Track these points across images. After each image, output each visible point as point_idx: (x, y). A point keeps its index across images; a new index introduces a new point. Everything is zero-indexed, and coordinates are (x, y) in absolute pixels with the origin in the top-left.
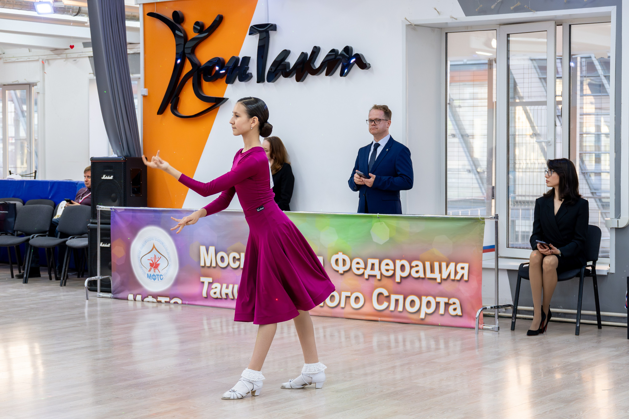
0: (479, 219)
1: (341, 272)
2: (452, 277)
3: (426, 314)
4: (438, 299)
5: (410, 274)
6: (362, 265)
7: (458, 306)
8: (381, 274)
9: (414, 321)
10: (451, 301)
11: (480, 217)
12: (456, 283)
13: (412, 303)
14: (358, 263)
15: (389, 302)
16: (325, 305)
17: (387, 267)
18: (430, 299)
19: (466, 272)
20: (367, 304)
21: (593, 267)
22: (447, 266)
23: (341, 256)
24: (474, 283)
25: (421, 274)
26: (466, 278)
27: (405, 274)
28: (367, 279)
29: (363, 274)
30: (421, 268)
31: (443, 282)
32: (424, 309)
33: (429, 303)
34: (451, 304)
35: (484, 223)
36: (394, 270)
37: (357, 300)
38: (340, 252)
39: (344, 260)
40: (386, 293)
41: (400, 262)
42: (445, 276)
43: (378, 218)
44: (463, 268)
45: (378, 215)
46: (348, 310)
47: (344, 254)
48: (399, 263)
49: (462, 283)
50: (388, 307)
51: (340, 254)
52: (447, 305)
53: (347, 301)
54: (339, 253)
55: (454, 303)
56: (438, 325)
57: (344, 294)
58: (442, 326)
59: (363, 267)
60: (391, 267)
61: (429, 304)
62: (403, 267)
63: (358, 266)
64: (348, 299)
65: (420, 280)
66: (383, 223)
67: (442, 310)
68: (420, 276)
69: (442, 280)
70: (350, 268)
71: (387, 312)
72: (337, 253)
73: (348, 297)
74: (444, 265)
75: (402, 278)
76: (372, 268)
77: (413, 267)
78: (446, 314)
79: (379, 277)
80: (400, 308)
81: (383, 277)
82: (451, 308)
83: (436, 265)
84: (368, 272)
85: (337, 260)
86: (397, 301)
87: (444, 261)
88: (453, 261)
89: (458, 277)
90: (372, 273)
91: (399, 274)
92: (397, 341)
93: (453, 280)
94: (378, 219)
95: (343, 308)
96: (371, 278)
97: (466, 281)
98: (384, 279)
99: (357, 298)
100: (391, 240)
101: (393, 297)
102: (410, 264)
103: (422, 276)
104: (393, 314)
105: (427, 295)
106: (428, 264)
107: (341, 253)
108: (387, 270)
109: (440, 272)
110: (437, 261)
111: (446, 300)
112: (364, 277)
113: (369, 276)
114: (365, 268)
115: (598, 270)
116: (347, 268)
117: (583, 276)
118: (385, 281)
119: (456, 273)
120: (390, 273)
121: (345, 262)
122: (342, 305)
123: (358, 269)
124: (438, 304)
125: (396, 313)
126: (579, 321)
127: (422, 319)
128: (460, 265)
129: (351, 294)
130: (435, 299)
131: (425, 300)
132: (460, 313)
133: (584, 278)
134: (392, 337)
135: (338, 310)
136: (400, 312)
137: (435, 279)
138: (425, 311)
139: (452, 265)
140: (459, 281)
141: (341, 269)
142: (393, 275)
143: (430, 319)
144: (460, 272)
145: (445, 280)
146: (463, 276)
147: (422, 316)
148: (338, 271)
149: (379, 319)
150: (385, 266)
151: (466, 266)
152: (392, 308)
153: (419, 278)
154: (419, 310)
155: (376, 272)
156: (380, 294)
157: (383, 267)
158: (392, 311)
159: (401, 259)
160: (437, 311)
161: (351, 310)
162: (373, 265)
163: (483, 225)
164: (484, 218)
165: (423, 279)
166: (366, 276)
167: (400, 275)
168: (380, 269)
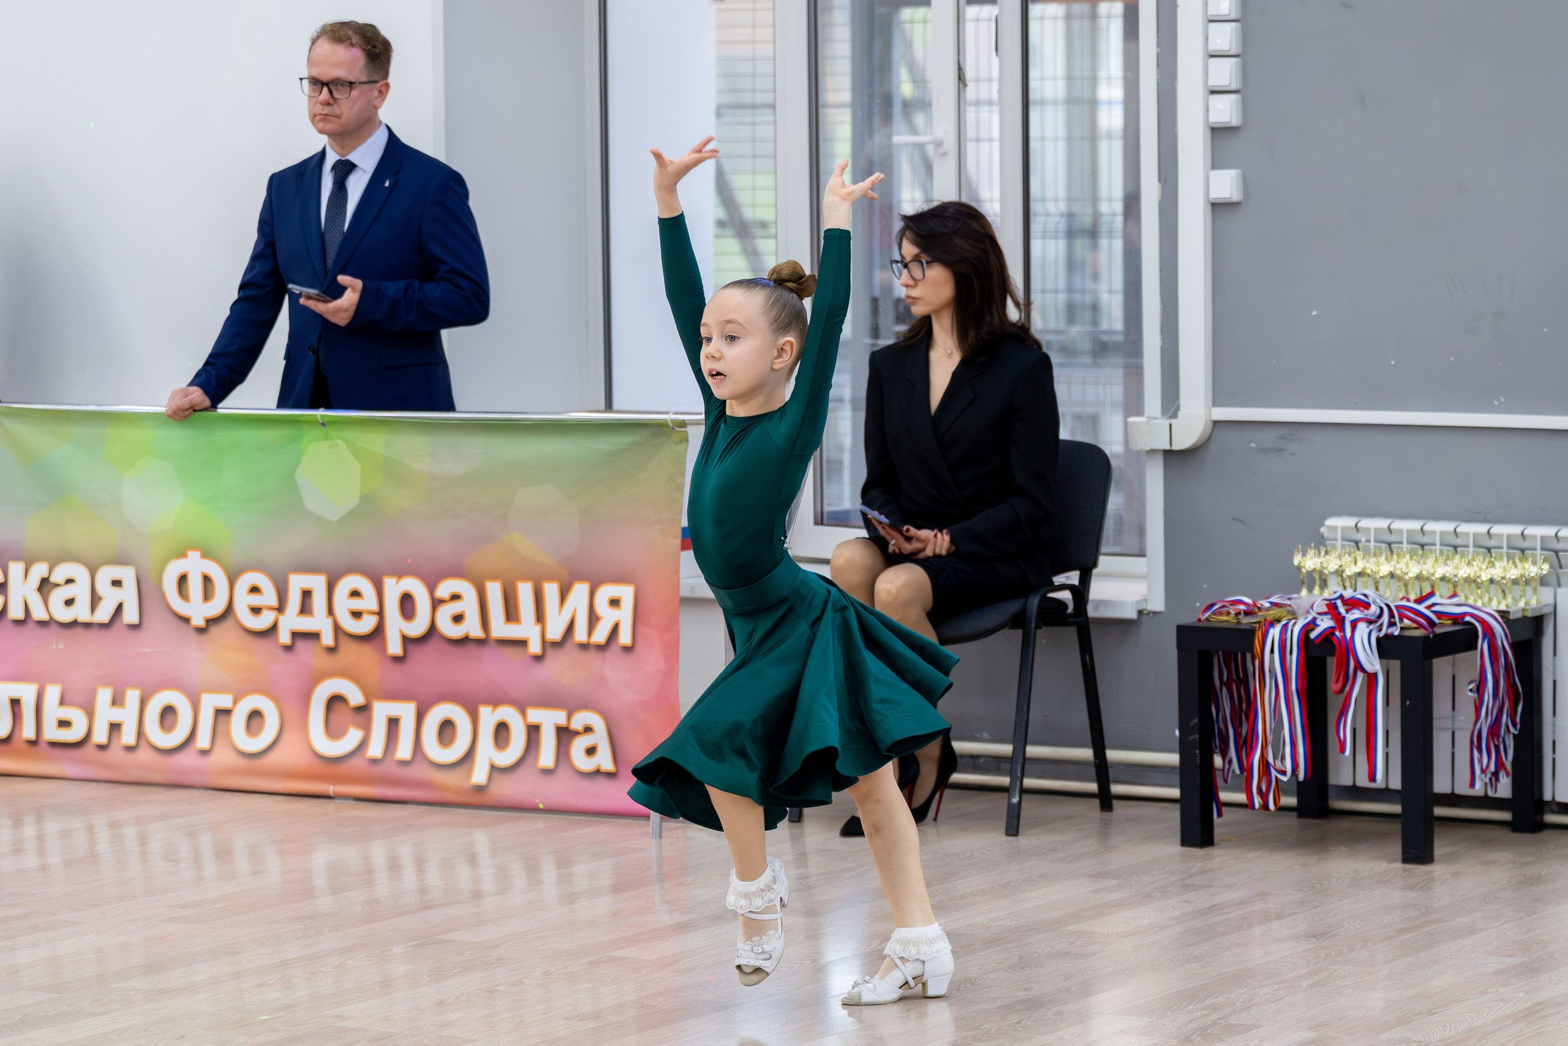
0: (668, 426)
1: (198, 621)
2: (580, 634)
3: (494, 769)
4: (535, 715)
5: (433, 628)
6: (269, 597)
7: (600, 737)
8: (337, 629)
9: (450, 797)
10: (579, 720)
11: (672, 420)
12: (592, 656)
13: (447, 728)
14: (255, 590)
15: (367, 727)
16: (143, 743)
17: (357, 604)
18: (508, 713)
19: (625, 616)
20: (289, 738)
21: (1080, 593)
22: (563, 596)
23: (195, 565)
24: (651, 658)
25: (472, 627)
26: (625, 637)
27: (417, 627)
28: (288, 648)
29: (273, 629)
30: (469, 605)
31: (550, 652)
32: (487, 753)
33: (502, 729)
34: (576, 733)
35: (686, 440)
36: (380, 613)
37: (255, 722)
38: (194, 548)
39: (207, 580)
40: (355, 697)
41: (397, 582)
42: (555, 632)
43: (323, 424)
44: (615, 603)
45: (321, 413)
46: (222, 757)
47: (205, 555)
48: (393, 589)
49: (613, 652)
50: (363, 745)
51: (194, 556)
52: (565, 734)
53: (221, 728)
54: (190, 554)
55: (588, 730)
56: (535, 809)
57: (210, 702)
58: (549, 810)
59: (274, 603)
60: (369, 602)
61: (503, 733)
62: (407, 603)
63: (256, 600)
64: (222, 718)
65: (471, 649)
66: (340, 442)
67: (547, 756)
68: (468, 632)
69: (548, 646)
70: (229, 610)
71: (357, 763)
72: (184, 555)
73: (222, 714)
74: (551, 590)
75: (406, 640)
76: (305, 608)
77: (442, 601)
78: (563, 771)
79: (328, 639)
80: (404, 750)
81: (342, 637)
82: (578, 747)
83: (525, 592)
84: (291, 621)
85: (183, 580)
86: (393, 723)
87: (550, 579)
88: (582, 579)
89: (600, 635)
90: (306, 624)
91: (396, 627)
92: (394, 867)
93: (584, 647)
94: (323, 429)
95: (204, 753)
96: (301, 644)
97: (628, 649)
98: (345, 644)
99: (255, 715)
100: (368, 505)
101: (382, 711)
102: (431, 589)
103: (477, 632)
104: (378, 770)
105: (495, 702)
106: (494, 591)
107: (197, 554)
108: (357, 615)
109: (540, 617)
110: (525, 578)
111: (559, 717)
112: (277, 639)
113: (296, 635)
114: (281, 608)
115: (1100, 603)
116: (216, 607)
117: (1033, 626)
118: (352, 653)
119: (593, 619)
120: (367, 624)
121: (209, 585)
122: (203, 740)
123: (256, 610)
124: (533, 731)
125: (388, 768)
126: (1018, 783)
127: (479, 789)
128: (606, 592)
129: (235, 702)
130: (523, 713)
131: (489, 717)
132: (608, 765)
133: (1038, 631)
134: (378, 853)
135: (186, 759)
136: (404, 763)
137: (522, 643)
138: (491, 760)
139: (580, 591)
140: (601, 648)
141: (198, 611)
142: (377, 634)
143: (505, 789)
144: (608, 617)
145: (556, 645)
146: (615, 630)
147: (479, 775)
148: (186, 620)
149: (331, 789)
150: (348, 598)
151: (626, 593)
152: (375, 749)
153: (465, 641)
154: (470, 755)
155: (318, 622)
156: (335, 701)
157: (343, 604)
158: (374, 761)
159: (400, 575)
160: (530, 759)
161: (233, 760)
162: (307, 594)
163: (680, 447)
164: (684, 421)
165: (480, 642)
166: (284, 637)
167: (401, 631)
168: (331, 611)
